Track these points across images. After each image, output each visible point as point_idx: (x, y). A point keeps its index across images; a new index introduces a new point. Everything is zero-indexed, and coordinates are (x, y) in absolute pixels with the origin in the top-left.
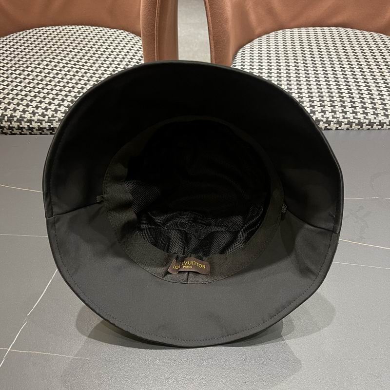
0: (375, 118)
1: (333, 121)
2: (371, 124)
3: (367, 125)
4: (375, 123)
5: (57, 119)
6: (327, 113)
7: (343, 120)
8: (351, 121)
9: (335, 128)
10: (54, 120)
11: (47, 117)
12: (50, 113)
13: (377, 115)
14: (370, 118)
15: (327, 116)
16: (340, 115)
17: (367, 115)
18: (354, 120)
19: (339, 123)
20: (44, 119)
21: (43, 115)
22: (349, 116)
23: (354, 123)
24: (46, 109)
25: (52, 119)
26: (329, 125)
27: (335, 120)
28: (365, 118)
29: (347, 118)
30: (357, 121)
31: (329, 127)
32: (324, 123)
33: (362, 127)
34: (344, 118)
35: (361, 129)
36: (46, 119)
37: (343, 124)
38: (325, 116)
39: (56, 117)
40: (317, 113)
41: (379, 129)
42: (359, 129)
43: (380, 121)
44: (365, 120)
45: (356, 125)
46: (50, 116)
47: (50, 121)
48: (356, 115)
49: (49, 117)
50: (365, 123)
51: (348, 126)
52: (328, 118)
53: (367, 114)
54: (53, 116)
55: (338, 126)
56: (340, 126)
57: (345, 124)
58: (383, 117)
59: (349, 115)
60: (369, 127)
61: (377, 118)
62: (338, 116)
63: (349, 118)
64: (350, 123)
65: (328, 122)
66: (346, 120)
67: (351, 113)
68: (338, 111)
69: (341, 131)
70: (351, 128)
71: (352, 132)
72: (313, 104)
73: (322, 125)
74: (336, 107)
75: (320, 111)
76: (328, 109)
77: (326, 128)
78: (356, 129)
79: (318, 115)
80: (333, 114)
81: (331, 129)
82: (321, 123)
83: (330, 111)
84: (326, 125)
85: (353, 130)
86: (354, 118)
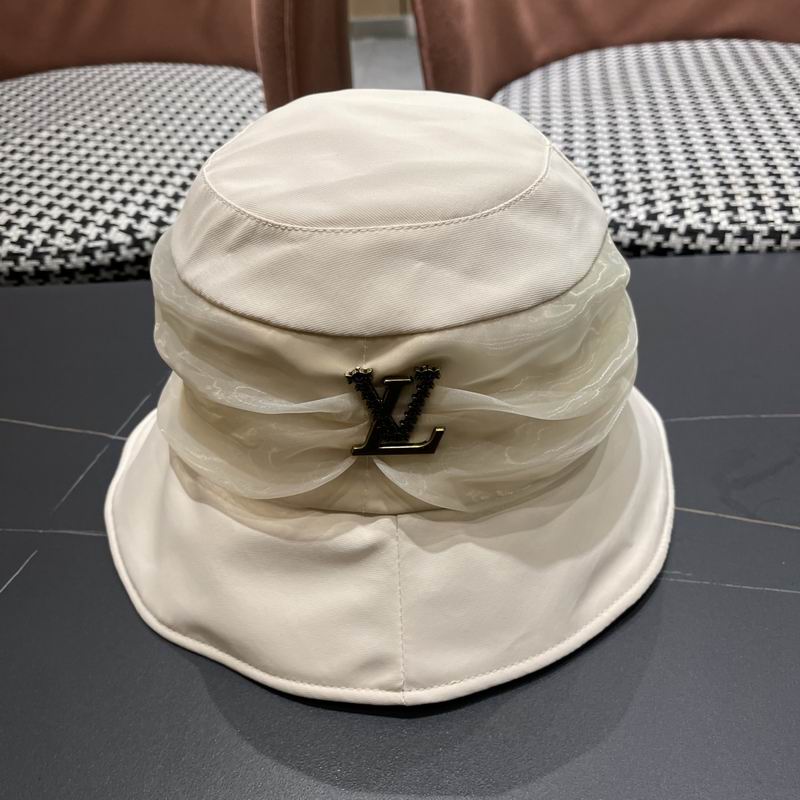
1: (730, 232)
5: (53, 250)
6: (714, 212)
7: (758, 227)
8: (777, 229)
9: (735, 249)
10: (47, 253)
11: (30, 247)
12: (37, 237)
15: (715, 220)
16: (748, 217)
18: (786, 227)
19: (747, 235)
20: (23, 251)
21: (22, 242)
22: (770, 218)
23: (787, 232)
24: (30, 228)
25: (41, 250)
26: (722, 241)
27: (736, 229)
29: (767, 222)
30: (792, 229)
31: (720, 248)
32: (709, 236)
34: (759, 221)
36: (28, 249)
37: (757, 238)
38: (709, 219)
39: (51, 245)
40: (687, 213)
45: (793, 237)
46: (38, 243)
47: (36, 255)
48: (791, 213)
49: (35, 248)
51: (771, 242)
52: (718, 224)
54: (44, 244)
55: (743, 242)
56: (751, 241)
57: (764, 238)
59: (770, 215)
62: (743, 218)
63: (773, 222)
64: (775, 235)
65: (719, 234)
66: (764, 228)
67: (776, 210)
68: (743, 207)
69: (753, 256)
70: (777, 248)
71: (781, 258)
72: (677, 194)
73: (703, 242)
74: (738, 198)
75: (696, 208)
76: (718, 203)
77: (713, 250)
78: (792, 248)
79: (693, 219)
80: (730, 214)
81: (726, 252)
82: (701, 238)
83: (722, 207)
84: (714, 241)
85: (783, 251)
86: (786, 221)
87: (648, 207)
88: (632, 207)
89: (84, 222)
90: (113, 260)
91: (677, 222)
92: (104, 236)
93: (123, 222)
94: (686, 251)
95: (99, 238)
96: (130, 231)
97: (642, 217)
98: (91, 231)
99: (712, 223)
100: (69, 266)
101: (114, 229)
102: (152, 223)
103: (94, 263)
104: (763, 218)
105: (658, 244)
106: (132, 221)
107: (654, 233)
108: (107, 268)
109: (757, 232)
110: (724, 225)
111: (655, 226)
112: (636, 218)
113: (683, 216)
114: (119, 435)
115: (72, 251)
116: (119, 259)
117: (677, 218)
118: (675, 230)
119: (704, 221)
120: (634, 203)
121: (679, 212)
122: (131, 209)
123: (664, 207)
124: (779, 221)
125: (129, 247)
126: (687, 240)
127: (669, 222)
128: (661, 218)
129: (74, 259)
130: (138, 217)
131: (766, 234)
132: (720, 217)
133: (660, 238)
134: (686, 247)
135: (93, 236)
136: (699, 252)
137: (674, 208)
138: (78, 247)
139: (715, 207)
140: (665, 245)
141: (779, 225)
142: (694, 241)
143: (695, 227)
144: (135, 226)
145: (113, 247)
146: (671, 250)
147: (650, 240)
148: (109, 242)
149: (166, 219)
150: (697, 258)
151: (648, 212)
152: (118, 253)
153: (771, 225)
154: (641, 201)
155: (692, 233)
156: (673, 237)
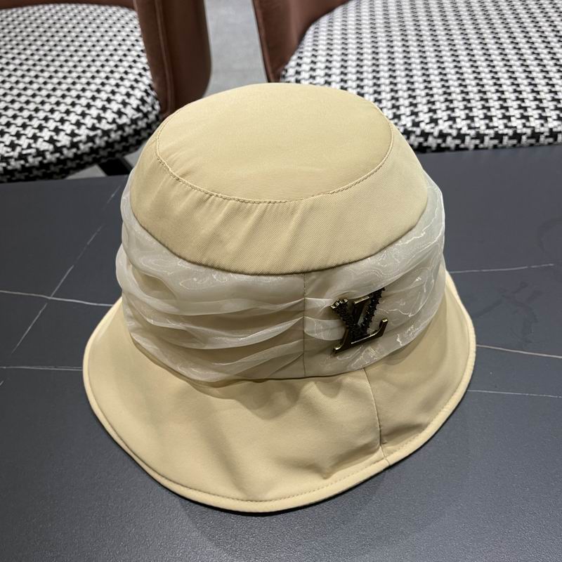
0: (542, 125)
1: (468, 135)
2: (535, 135)
3: (528, 138)
4: (542, 133)
6: (458, 120)
7: (487, 132)
8: (500, 132)
9: (472, 147)
13: (545, 119)
14: (532, 125)
15: (459, 126)
16: (480, 124)
17: (528, 120)
18: (506, 131)
19: (480, 137)
22: (495, 124)
23: (507, 134)
26: (463, 141)
27: (472, 132)
28: (524, 126)
29: (493, 128)
30: (510, 132)
31: (462, 146)
32: (454, 138)
33: (520, 141)
34: (488, 127)
35: (518, 145)
37: (487, 139)
38: (454, 126)
40: (440, 122)
41: (550, 144)
42: (514, 146)
43: (551, 130)
44: (525, 130)
45: (511, 138)
48: (510, 121)
50: (525, 134)
51: (496, 142)
52: (461, 129)
53: (527, 118)
55: (477, 142)
56: (482, 142)
57: (491, 139)
58: (556, 123)
59: (496, 122)
60: (533, 141)
61: (545, 125)
62: (477, 125)
63: (497, 127)
64: (499, 137)
65: (461, 137)
66: (491, 132)
67: (500, 119)
68: (477, 116)
69: (485, 151)
70: (500, 145)
71: (503, 153)
72: (434, 107)
73: (450, 142)
74: (474, 110)
75: (446, 118)
76: (460, 113)
77: (457, 148)
78: (510, 145)
79: (444, 126)
80: (469, 122)
81: (466, 149)
82: (449, 139)
83: (464, 117)
84: (458, 142)
85: (504, 147)
86: (506, 126)
87: (413, 117)
88: (403, 117)
89: (18, 135)
90: (41, 162)
91: (433, 128)
92: (33, 145)
93: (46, 134)
94: (439, 149)
95: (29, 147)
96: (51, 141)
97: (409, 125)
98: (24, 142)
99: (457, 129)
100: (9, 168)
101: (40, 140)
102: (67, 134)
103: (27, 165)
104: (491, 125)
105: (420, 144)
106: (53, 134)
107: (417, 136)
108: (38, 168)
109: (487, 135)
110: (465, 130)
111: (418, 131)
112: (405, 125)
113: (437, 124)
114: (54, 296)
115: (11, 157)
116: (45, 161)
117: (433, 125)
118: (432, 134)
119: (451, 127)
120: (404, 114)
121: (434, 121)
122: (52, 125)
123: (424, 117)
124: (502, 127)
125: (52, 153)
126: (440, 141)
127: (428, 128)
128: (422, 125)
129: (13, 162)
130: (57, 130)
131: (492, 136)
132: (462, 124)
133: (421, 140)
134: (439, 145)
135: (25, 146)
136: (448, 149)
137: (431, 118)
138: (15, 154)
139: (459, 117)
140: (425, 144)
141: (502, 130)
142: (444, 141)
143: (445, 132)
144: (55, 138)
145: (40, 153)
146: (429, 147)
147: (415, 140)
148: (37, 149)
149: (77, 131)
150: (447, 153)
151: (413, 121)
152: (44, 158)
153: (496, 129)
154: (408, 113)
155: (443, 136)
156: (430, 139)
